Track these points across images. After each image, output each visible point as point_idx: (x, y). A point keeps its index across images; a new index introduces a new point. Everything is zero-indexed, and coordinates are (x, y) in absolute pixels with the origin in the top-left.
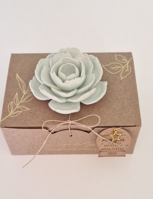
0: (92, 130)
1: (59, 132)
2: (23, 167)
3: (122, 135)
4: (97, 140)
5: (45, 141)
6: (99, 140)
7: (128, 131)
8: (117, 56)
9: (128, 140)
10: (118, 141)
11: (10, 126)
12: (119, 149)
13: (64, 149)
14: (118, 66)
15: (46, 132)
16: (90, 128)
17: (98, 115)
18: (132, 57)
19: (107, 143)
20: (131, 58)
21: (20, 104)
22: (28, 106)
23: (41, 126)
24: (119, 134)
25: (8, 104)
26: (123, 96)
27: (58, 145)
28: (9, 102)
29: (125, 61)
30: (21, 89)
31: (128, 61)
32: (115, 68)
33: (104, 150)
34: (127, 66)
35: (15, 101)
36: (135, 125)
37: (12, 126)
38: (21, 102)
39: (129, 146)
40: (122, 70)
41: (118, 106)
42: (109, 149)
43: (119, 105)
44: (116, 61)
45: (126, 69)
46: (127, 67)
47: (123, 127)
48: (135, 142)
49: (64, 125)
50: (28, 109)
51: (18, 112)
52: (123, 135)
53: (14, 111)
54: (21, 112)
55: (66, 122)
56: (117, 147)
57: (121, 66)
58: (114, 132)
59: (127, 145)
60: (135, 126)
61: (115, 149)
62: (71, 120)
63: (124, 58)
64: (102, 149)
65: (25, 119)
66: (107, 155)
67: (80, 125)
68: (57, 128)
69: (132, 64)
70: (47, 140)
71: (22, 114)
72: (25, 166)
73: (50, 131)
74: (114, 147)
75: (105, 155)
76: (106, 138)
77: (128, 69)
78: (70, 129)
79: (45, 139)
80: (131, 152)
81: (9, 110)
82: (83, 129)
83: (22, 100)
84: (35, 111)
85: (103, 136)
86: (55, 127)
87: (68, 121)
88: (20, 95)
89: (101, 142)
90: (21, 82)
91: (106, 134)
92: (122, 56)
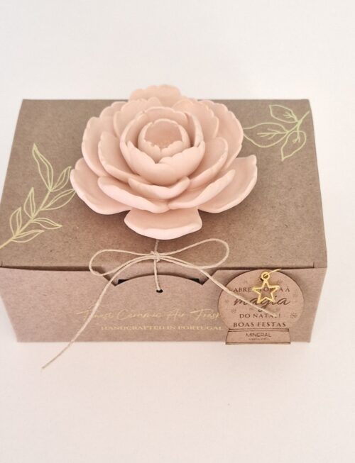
0: (208, 276)
1: (131, 280)
2: (44, 367)
3: (281, 289)
4: (222, 300)
5: (97, 304)
7: (295, 279)
8: (273, 107)
9: (296, 301)
10: (273, 303)
11: (14, 265)
12: (275, 324)
13: (145, 328)
14: (275, 129)
15: (100, 278)
16: (204, 270)
17: (226, 241)
18: (309, 109)
19: (245, 310)
20: (307, 111)
21: (39, 214)
22: (58, 218)
23: (86, 266)
24: (273, 287)
25: (10, 214)
26: (286, 198)
27: (130, 316)
28: (14, 210)
29: (293, 120)
30: (43, 178)
31: (299, 119)
32: (268, 134)
33: (238, 327)
34: (296, 129)
35: (28, 206)
36: (311, 265)
37: (18, 265)
38: (41, 209)
39: (296, 319)
40: (285, 139)
41: (274, 221)
42: (250, 324)
43: (276, 219)
44: (272, 120)
45: (294, 136)
46: (298, 131)
47: (283, 268)
48: (314, 309)
49: (144, 264)
50: (58, 225)
51: (33, 231)
52: (284, 288)
53: (25, 231)
54: (42, 231)
55: (147, 257)
56: (270, 320)
57: (282, 130)
58: (262, 280)
59: (294, 316)
60: (313, 267)
61: (266, 325)
62: (159, 251)
63: (290, 112)
64: (235, 325)
65: (49, 249)
66: (247, 339)
67: (181, 264)
68: (126, 270)
69: (308, 126)
70: (104, 302)
71: (44, 237)
72: (48, 364)
73: (108, 278)
74: (261, 320)
75: (242, 340)
76: (243, 296)
77: (299, 138)
78: (158, 274)
79: (98, 298)
80: (306, 337)
81: (11, 228)
82: (188, 274)
83: (45, 205)
84: (75, 230)
85: (235, 291)
86: (119, 268)
87: (152, 252)
88: (41, 192)
89: (231, 306)
90: (42, 165)
91: (243, 286)
92: (286, 108)
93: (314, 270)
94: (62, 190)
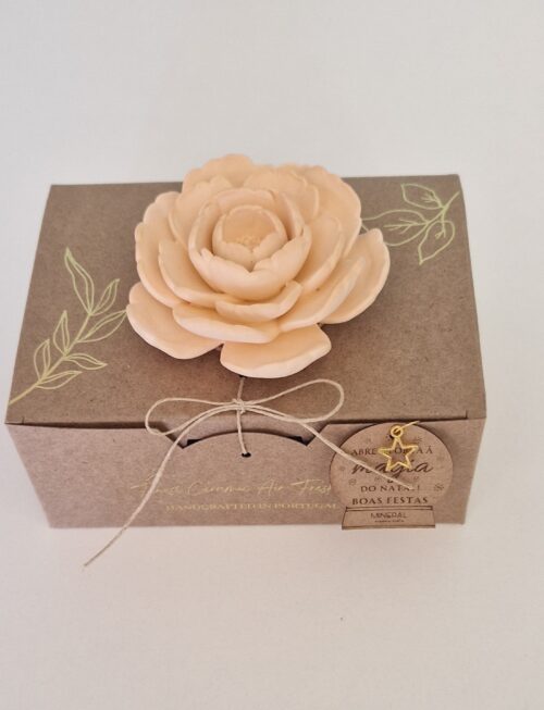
0: (315, 433)
1: (204, 441)
2: (86, 565)
3: (420, 450)
4: (335, 467)
5: (159, 475)
6: (342, 469)
7: (440, 436)
8: (407, 188)
9: (442, 467)
10: (408, 470)
11: (40, 420)
12: (413, 500)
13: (228, 507)
14: (409, 219)
15: (161, 438)
16: (309, 424)
17: (339, 382)
18: (459, 188)
19: (368, 480)
20: (455, 192)
21: (75, 347)
22: (100, 353)
23: (141, 420)
24: (409, 447)
25: (34, 349)
26: (427, 319)
27: (206, 490)
28: (38, 342)
29: (436, 204)
30: (79, 297)
31: (444, 203)
32: (400, 226)
33: (359, 505)
34: (440, 218)
35: (59, 336)
36: (463, 414)
37: (46, 422)
38: (77, 340)
39: (443, 492)
41: (409, 351)
42: (376, 500)
43: (411, 350)
44: (405, 205)
45: (437, 228)
46: (443, 221)
47: (422, 420)
48: (469, 478)
49: (222, 417)
50: (100, 363)
51: (66, 373)
52: (425, 449)
53: (55, 372)
54: (77, 373)
55: (227, 407)
56: (405, 494)
57: (420, 221)
58: (392, 438)
59: (439, 487)
60: (466, 418)
61: (399, 500)
62: (244, 399)
63: (432, 195)
64: (354, 501)
65: (88, 397)
66: (372, 521)
67: (276, 417)
68: (198, 426)
69: (458, 213)
70: (167, 471)
71: (81, 380)
72: (92, 560)
73: (173, 437)
74: (393, 495)
75: (365, 523)
76: (366, 461)
77: (444, 231)
78: (243, 431)
79: (159, 466)
80: (457, 515)
81: (36, 368)
82: (286, 430)
83: (83, 335)
84: (125, 370)
85: (354, 454)
86: (188, 423)
87: (234, 400)
88: (77, 318)
89: (347, 475)
90: (78, 278)
91: (365, 446)
92: (426, 188)
93: (467, 421)
94: (107, 313)
